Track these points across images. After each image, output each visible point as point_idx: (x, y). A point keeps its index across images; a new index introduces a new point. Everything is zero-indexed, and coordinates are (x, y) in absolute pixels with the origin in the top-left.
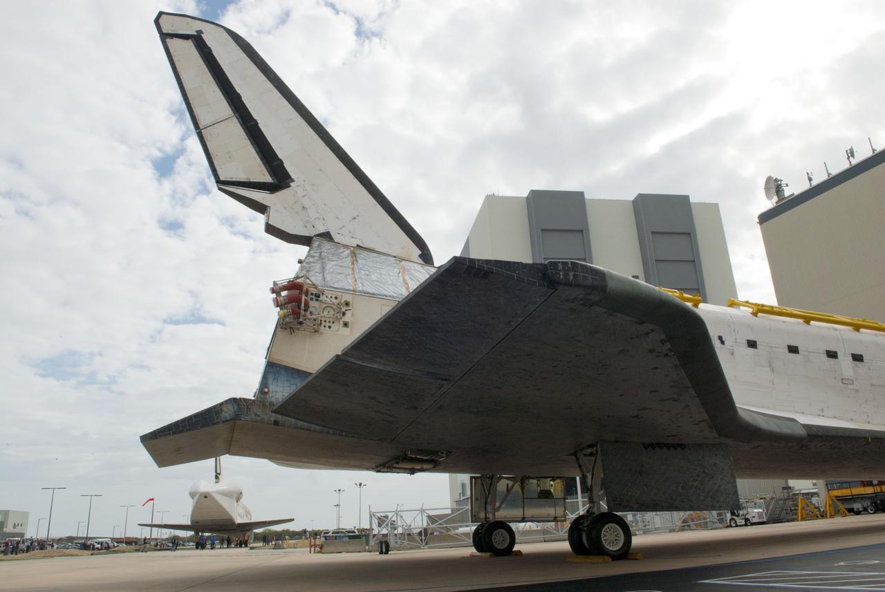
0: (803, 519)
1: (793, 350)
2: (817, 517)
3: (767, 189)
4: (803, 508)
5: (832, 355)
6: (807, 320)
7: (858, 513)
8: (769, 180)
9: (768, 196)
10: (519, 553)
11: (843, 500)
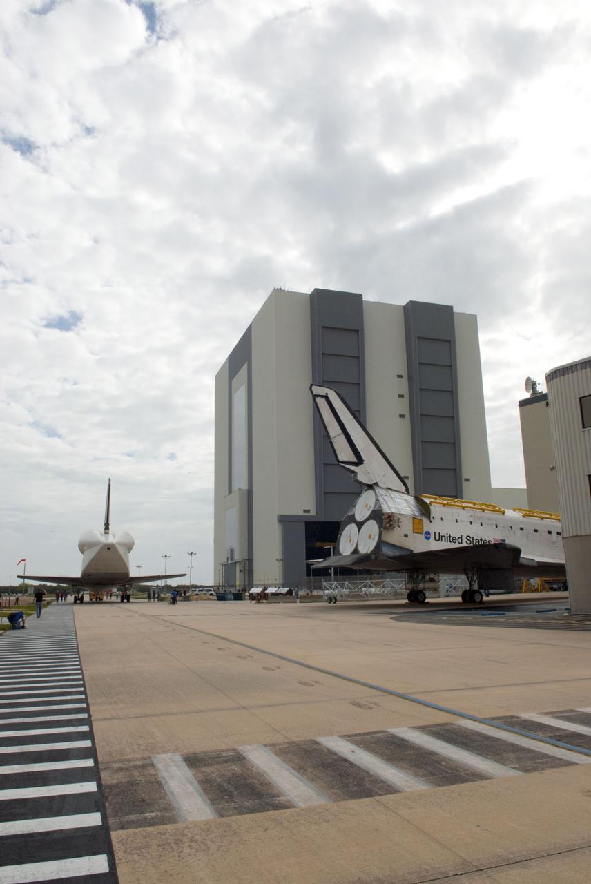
0: (525, 592)
1: (536, 531)
2: (533, 592)
3: (527, 385)
4: (526, 586)
5: (550, 533)
6: (542, 518)
7: (555, 590)
8: (528, 379)
9: (527, 390)
10: (428, 603)
11: (548, 582)
